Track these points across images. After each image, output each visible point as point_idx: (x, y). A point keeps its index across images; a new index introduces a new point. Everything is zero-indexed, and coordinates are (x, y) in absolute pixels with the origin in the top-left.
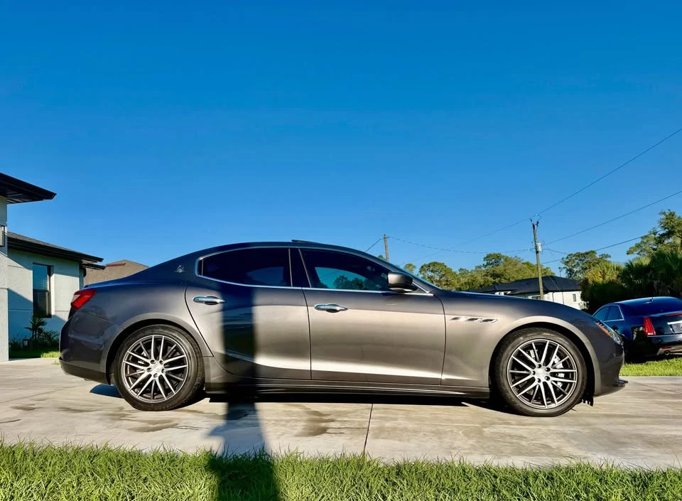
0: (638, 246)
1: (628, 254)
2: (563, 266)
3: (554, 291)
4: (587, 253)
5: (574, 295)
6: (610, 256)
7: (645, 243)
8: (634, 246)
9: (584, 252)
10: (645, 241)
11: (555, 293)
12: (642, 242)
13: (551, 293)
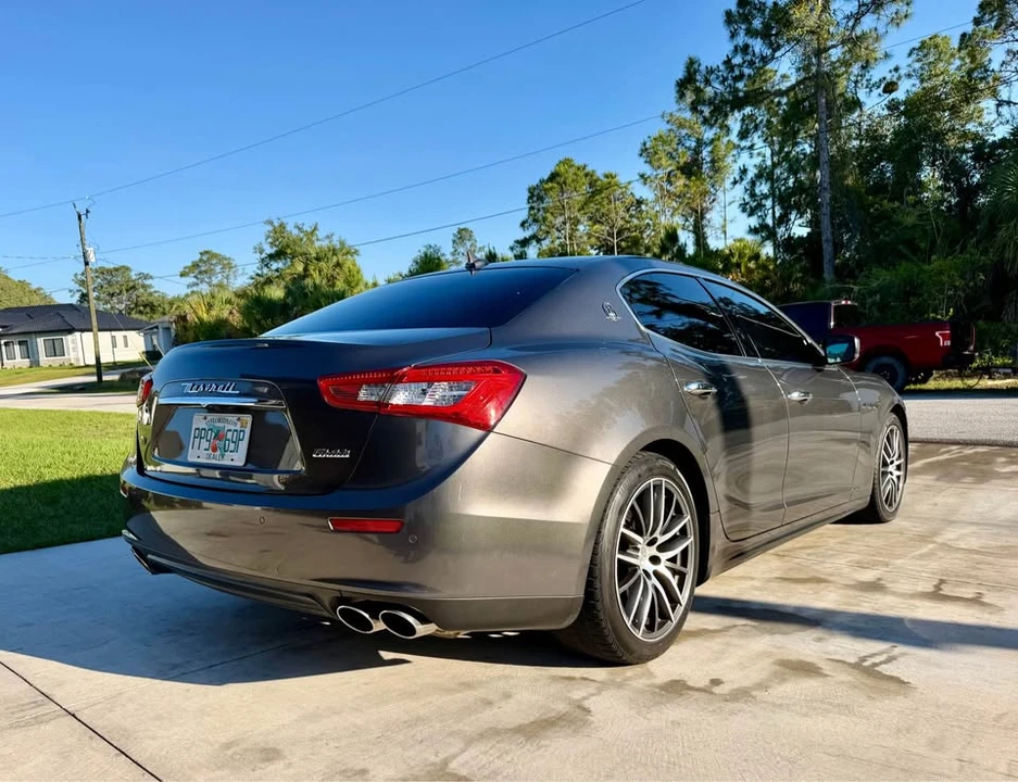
0: (196, 265)
1: (181, 275)
2: (77, 287)
3: (82, 331)
4: (117, 270)
5: (125, 337)
6: (151, 278)
7: (205, 262)
8: (190, 264)
9: (112, 266)
10: (205, 258)
11: (85, 334)
12: (201, 260)
13: (78, 334)
